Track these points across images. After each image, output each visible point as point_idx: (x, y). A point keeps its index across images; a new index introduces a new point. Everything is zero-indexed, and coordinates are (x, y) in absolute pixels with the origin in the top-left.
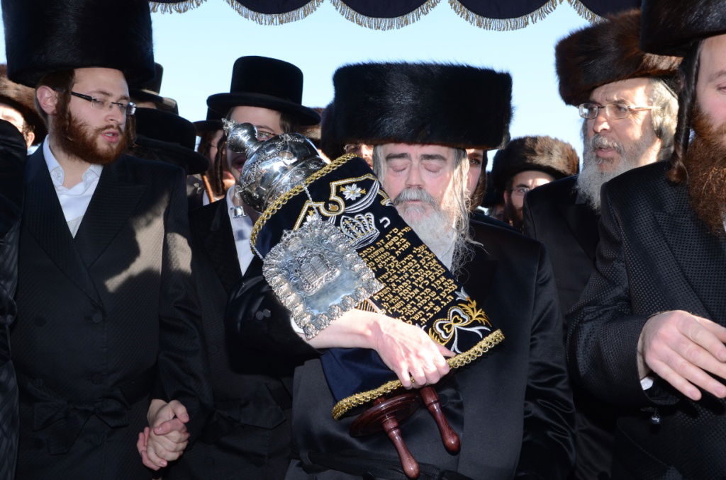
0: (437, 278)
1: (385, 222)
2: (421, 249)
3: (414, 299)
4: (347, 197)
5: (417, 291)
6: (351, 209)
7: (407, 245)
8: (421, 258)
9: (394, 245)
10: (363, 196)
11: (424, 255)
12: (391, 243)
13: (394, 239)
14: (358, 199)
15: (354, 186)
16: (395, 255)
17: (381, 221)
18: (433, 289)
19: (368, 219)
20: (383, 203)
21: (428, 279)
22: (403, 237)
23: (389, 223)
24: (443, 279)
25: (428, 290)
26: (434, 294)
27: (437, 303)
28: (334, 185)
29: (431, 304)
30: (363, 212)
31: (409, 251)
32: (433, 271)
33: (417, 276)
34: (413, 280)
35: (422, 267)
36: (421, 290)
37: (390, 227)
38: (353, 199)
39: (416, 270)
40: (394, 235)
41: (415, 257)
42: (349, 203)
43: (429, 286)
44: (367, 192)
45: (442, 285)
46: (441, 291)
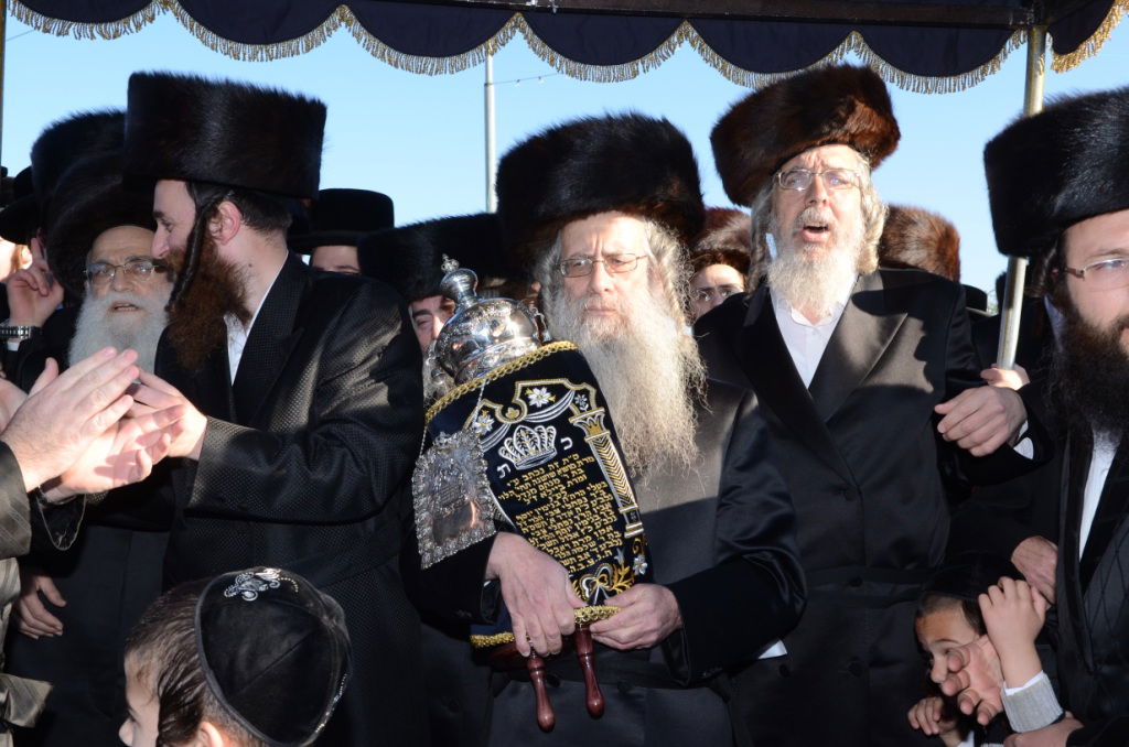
0: (604, 526)
1: (567, 443)
2: (597, 487)
3: (570, 542)
4: (532, 403)
5: (576, 534)
6: (534, 417)
7: (583, 478)
8: (593, 498)
9: (569, 473)
10: (551, 403)
11: (598, 495)
12: (565, 469)
13: (571, 466)
14: (544, 407)
15: (544, 390)
16: (566, 485)
17: (563, 440)
18: (594, 538)
19: (549, 434)
20: (571, 420)
21: (592, 525)
22: (582, 467)
23: (570, 446)
24: (610, 528)
25: (588, 538)
26: (593, 544)
27: (593, 555)
28: (520, 385)
29: (587, 555)
30: (546, 424)
31: (583, 485)
32: (602, 517)
33: (582, 518)
34: (576, 521)
35: (591, 509)
36: (582, 536)
37: (571, 452)
38: (539, 405)
39: (583, 510)
40: (572, 461)
41: (587, 495)
42: (533, 409)
43: (591, 534)
44: (557, 400)
45: (605, 536)
46: (601, 542)
